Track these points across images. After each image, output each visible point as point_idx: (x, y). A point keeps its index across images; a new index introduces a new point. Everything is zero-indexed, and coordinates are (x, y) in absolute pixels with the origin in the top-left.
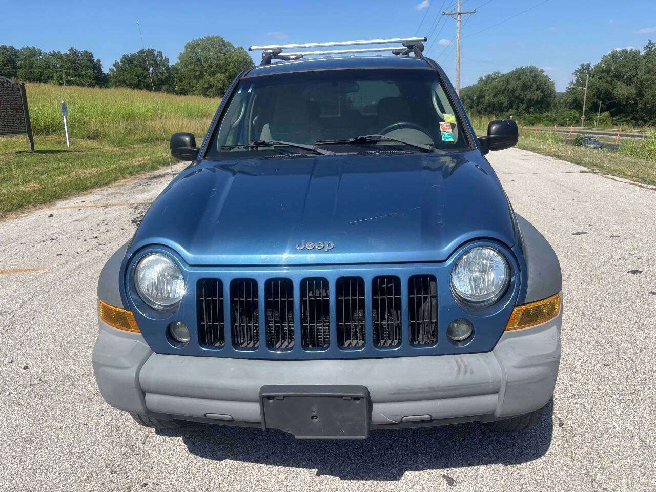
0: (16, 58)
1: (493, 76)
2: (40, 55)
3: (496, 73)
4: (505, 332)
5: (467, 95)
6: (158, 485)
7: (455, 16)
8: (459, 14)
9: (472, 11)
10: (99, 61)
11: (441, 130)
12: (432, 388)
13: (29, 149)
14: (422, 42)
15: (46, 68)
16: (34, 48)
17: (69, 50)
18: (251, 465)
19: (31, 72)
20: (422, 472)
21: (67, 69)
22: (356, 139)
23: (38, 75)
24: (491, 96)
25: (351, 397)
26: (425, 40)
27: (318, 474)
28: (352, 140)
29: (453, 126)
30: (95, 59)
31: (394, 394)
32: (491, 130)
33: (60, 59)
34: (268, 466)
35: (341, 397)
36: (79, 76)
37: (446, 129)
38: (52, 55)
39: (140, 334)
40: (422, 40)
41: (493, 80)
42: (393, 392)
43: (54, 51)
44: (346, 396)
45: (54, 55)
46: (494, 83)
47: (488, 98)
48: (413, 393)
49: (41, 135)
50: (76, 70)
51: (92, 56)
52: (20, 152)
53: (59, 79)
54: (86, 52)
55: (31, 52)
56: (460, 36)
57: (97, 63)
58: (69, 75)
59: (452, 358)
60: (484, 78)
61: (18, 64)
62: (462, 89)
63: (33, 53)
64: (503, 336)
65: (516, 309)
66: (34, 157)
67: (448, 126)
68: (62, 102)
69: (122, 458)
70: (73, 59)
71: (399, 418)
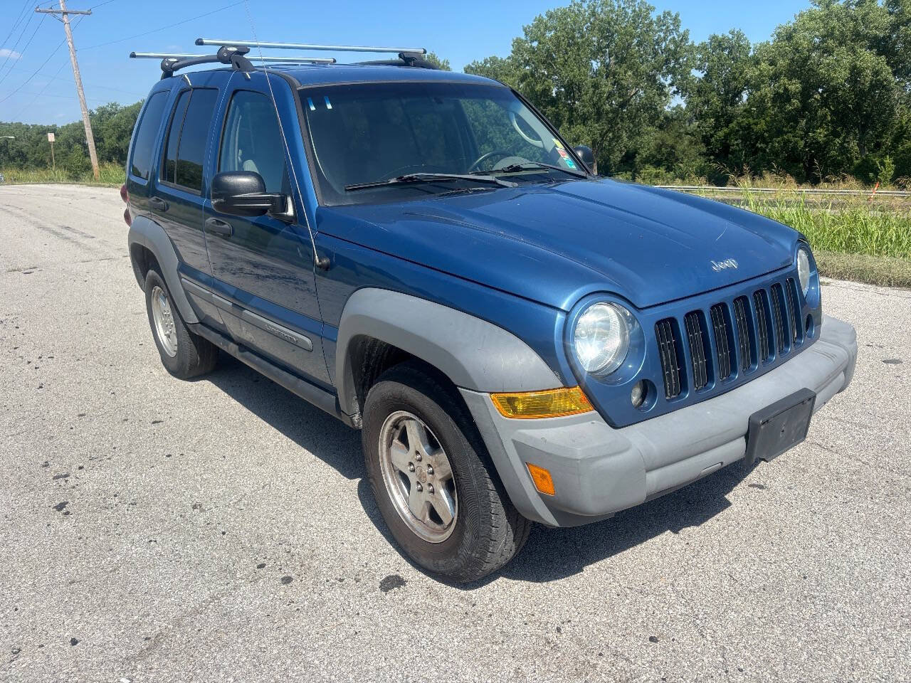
1: (109, 109)
3: (113, 105)
5: (74, 138)
7: (60, 16)
8: (65, 13)
9: (86, 11)
24: (113, 138)
39: (595, 412)
41: (110, 114)
46: (114, 119)
47: (110, 141)
56: (73, 46)
60: (95, 112)
62: (63, 127)
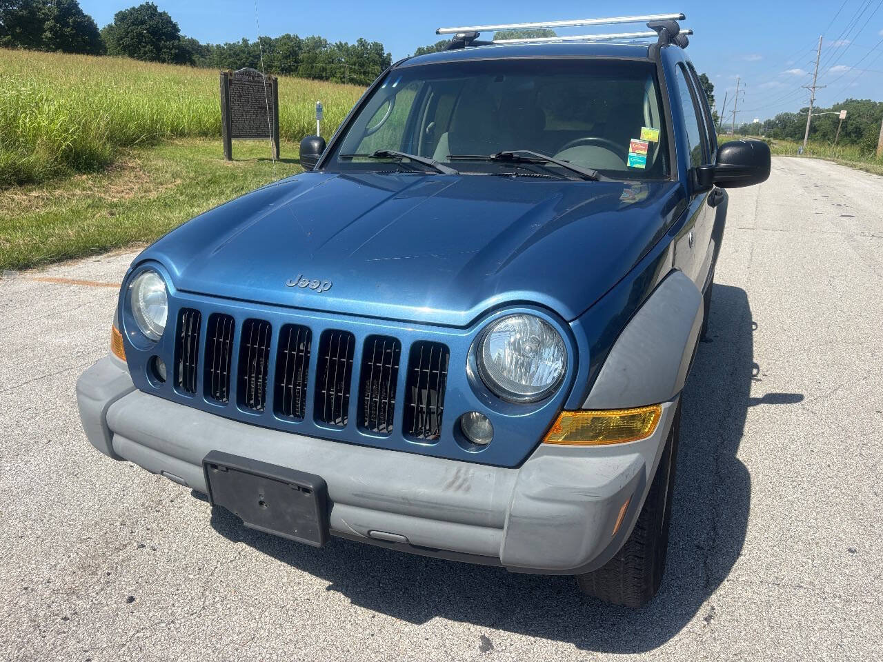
0: (300, 49)
2: (325, 47)
4: (542, 445)
6: (155, 550)
10: (389, 55)
11: (630, 150)
12: (407, 499)
13: (273, 156)
14: (678, 21)
15: (330, 62)
16: (319, 38)
17: (358, 41)
18: (262, 556)
19: (312, 67)
20: (456, 624)
21: (352, 65)
22: (500, 155)
23: (320, 71)
25: (299, 487)
26: (682, 18)
27: (329, 589)
28: (493, 156)
29: (651, 146)
30: (386, 53)
31: (356, 495)
32: (722, 156)
33: (347, 51)
34: (279, 563)
35: (287, 483)
36: (365, 73)
37: (638, 149)
38: (338, 47)
39: (126, 363)
40: (677, 19)
42: (355, 493)
43: (340, 43)
44: (293, 484)
45: (340, 47)
48: (381, 500)
49: (294, 142)
50: (362, 65)
51: (382, 49)
52: (263, 159)
53: (342, 76)
54: (376, 44)
55: (316, 43)
57: (386, 58)
58: (354, 71)
59: (455, 466)
61: (301, 57)
63: (319, 43)
64: (538, 449)
65: (564, 414)
66: (275, 167)
67: (644, 145)
68: (318, 103)
69: (141, 511)
70: (360, 53)
71: (365, 531)
